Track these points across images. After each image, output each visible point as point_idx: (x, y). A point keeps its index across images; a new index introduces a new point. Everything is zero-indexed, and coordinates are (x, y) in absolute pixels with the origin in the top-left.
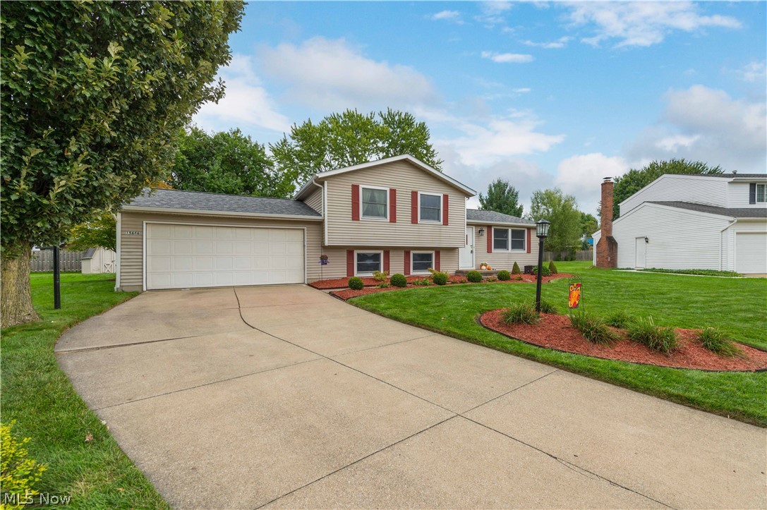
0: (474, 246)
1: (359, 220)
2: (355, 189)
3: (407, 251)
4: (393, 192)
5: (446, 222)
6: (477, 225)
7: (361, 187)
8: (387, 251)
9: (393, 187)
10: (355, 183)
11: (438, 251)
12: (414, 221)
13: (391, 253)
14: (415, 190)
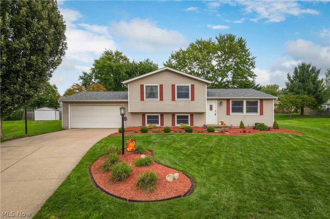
0: (217, 111)
1: (144, 100)
2: (142, 86)
3: (173, 114)
4: (161, 86)
5: (193, 99)
6: (218, 100)
7: (145, 85)
8: (162, 114)
9: (161, 84)
10: (142, 84)
11: (192, 114)
12: (173, 99)
13: (164, 115)
14: (173, 84)
